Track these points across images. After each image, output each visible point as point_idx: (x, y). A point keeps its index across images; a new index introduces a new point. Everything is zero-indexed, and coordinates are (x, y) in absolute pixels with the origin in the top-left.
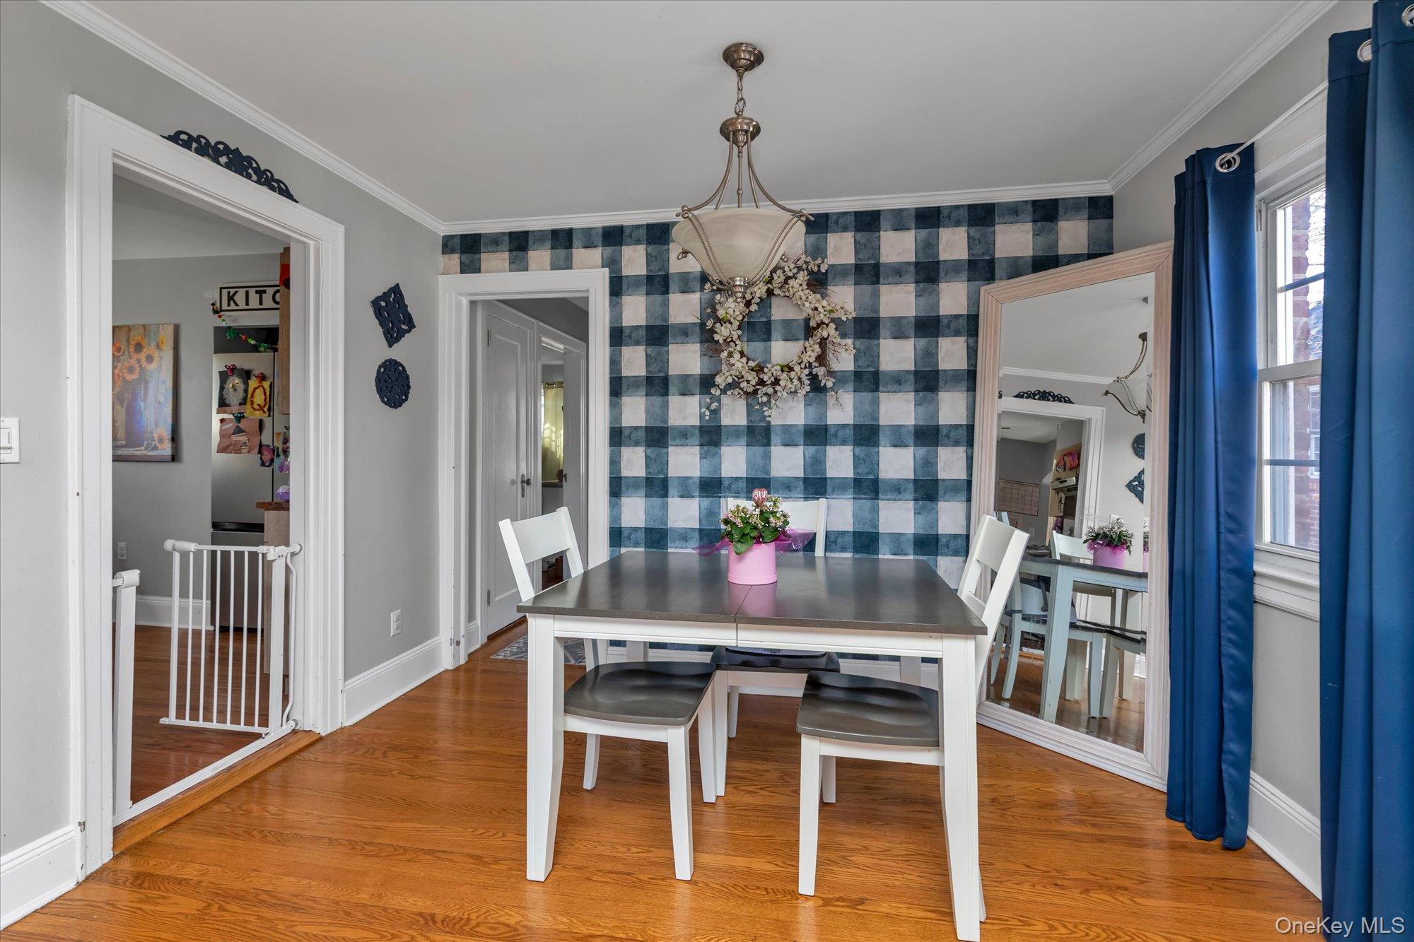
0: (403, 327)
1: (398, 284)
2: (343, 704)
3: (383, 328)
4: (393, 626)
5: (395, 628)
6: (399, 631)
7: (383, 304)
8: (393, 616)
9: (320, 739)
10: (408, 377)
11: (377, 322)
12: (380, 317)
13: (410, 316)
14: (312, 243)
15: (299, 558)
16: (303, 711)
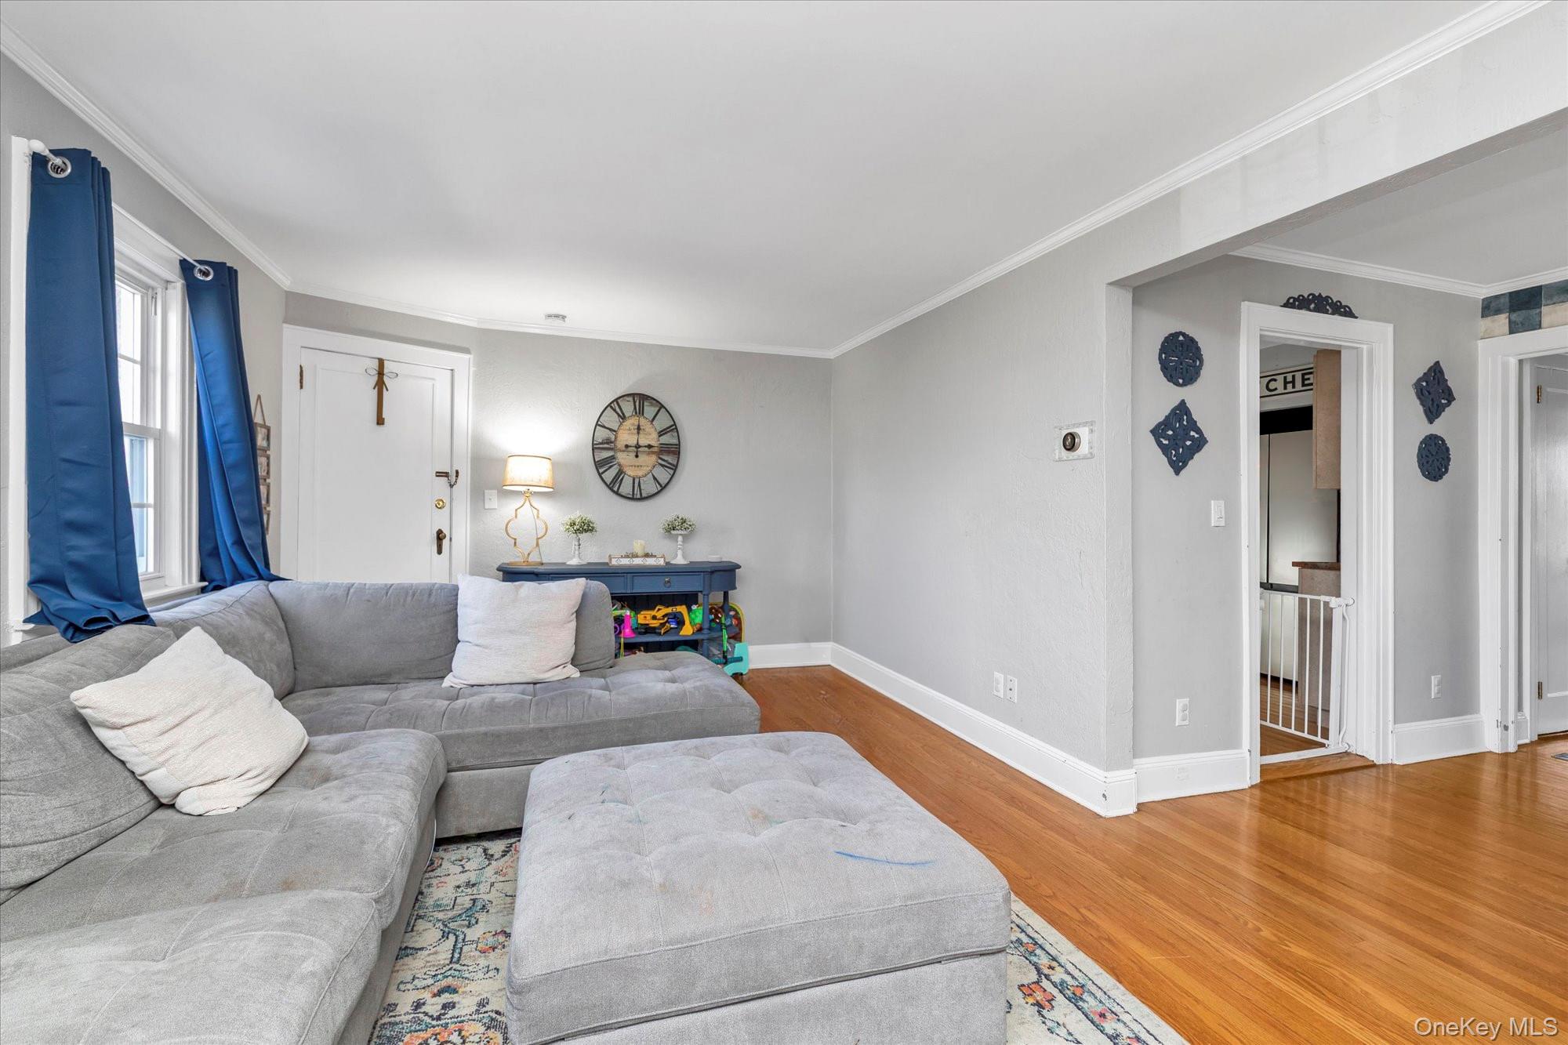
0: (1443, 401)
1: (1438, 362)
2: (1393, 744)
3: (1423, 405)
4: (1434, 690)
5: (1436, 691)
6: (1439, 696)
7: (1424, 384)
8: (1434, 680)
9: (1374, 766)
10: (1448, 449)
11: (1418, 402)
12: (1421, 397)
13: (1449, 390)
14: (1365, 347)
15: (1352, 609)
16: (1356, 738)
